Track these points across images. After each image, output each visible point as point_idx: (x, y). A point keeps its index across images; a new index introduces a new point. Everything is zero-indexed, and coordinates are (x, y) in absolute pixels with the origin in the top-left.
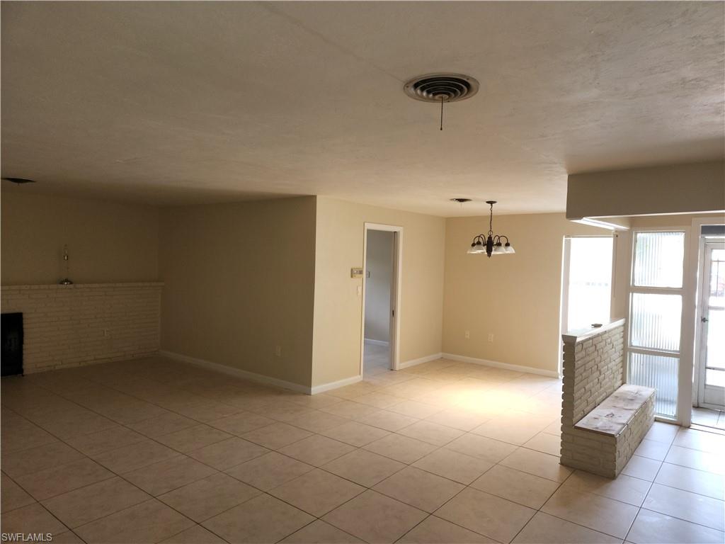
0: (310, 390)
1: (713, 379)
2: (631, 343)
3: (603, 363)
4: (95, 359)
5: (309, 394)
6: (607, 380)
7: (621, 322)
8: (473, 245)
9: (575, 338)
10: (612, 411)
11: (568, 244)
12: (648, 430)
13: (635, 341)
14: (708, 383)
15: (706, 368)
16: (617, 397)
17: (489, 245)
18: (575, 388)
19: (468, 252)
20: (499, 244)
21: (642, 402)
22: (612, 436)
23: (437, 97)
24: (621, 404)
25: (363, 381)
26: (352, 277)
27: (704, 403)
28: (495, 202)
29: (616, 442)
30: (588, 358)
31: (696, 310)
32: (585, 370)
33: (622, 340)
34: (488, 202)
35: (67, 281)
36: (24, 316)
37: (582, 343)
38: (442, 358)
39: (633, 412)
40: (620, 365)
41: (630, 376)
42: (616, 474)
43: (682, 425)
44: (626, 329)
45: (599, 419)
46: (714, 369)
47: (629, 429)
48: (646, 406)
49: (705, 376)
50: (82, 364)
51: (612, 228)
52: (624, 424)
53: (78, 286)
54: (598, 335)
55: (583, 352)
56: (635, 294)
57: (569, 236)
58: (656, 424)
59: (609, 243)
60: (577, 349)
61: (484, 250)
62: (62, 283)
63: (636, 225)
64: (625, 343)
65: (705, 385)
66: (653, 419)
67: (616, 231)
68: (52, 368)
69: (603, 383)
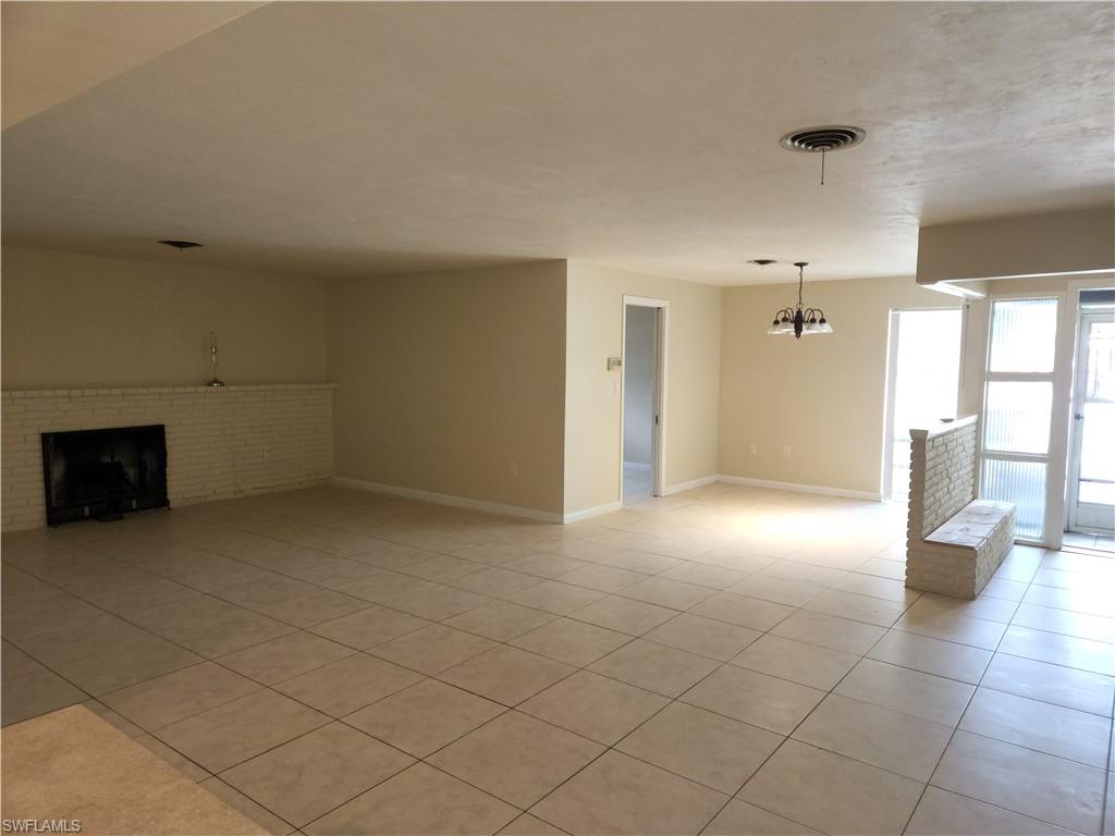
0: (563, 519)
1: (1088, 494)
2: (985, 446)
3: (953, 468)
4: (254, 488)
5: (562, 524)
6: (957, 491)
7: (972, 419)
8: (776, 322)
9: (926, 432)
10: (967, 526)
11: (896, 320)
12: (1007, 554)
13: (991, 445)
14: (1081, 499)
15: (1080, 480)
16: (968, 512)
17: (798, 322)
18: (925, 494)
19: (769, 332)
20: (813, 321)
21: (1002, 516)
22: (972, 548)
23: (817, 149)
24: (976, 519)
25: (622, 510)
26: (608, 369)
27: (1076, 526)
28: (805, 264)
29: (976, 555)
30: (939, 460)
31: (1071, 405)
32: (935, 474)
33: (973, 443)
34: (796, 264)
35: (216, 381)
36: (166, 430)
37: (933, 439)
38: (718, 482)
39: (993, 526)
40: (971, 474)
41: (983, 490)
42: (976, 592)
43: (1049, 548)
44: (979, 427)
45: (950, 532)
46: (1090, 481)
47: (988, 544)
48: (1005, 522)
49: (1078, 490)
50: (239, 495)
51: (961, 295)
52: (984, 538)
53: (232, 388)
54: (949, 432)
55: (934, 451)
56: (991, 383)
57: (896, 310)
58: (1017, 548)
59: (956, 317)
60: (928, 446)
61: (791, 329)
62: (210, 384)
63: (995, 291)
64: (977, 446)
65: (1078, 502)
66: (1012, 542)
67: (967, 300)
68: (202, 499)
69: (953, 494)
